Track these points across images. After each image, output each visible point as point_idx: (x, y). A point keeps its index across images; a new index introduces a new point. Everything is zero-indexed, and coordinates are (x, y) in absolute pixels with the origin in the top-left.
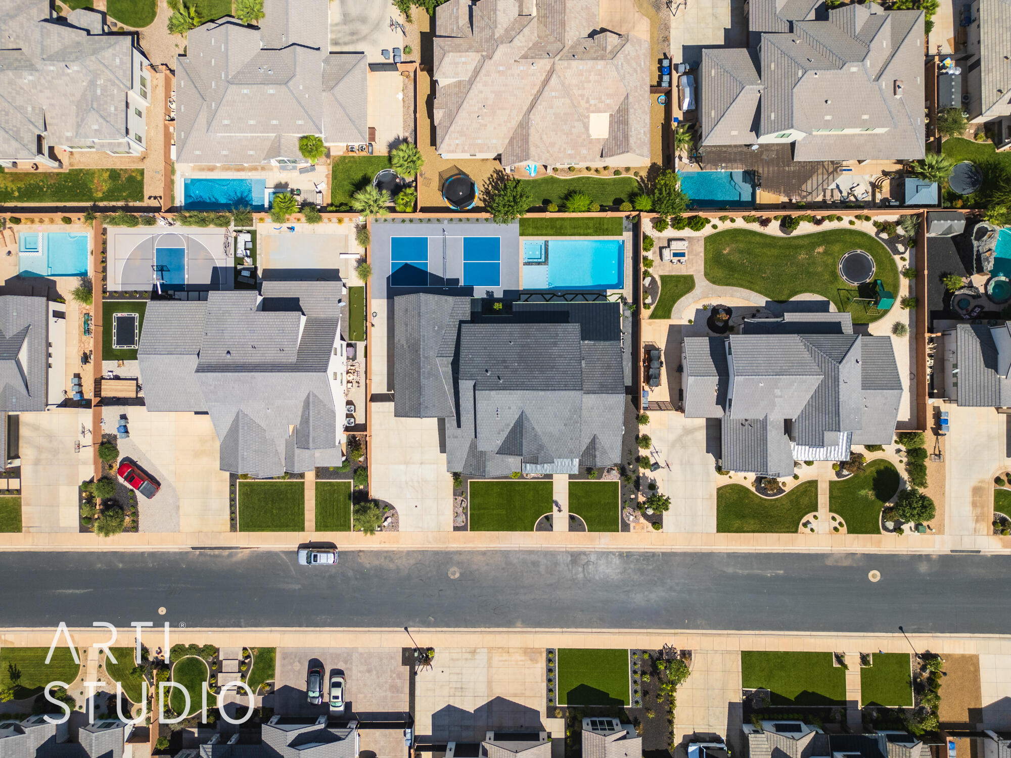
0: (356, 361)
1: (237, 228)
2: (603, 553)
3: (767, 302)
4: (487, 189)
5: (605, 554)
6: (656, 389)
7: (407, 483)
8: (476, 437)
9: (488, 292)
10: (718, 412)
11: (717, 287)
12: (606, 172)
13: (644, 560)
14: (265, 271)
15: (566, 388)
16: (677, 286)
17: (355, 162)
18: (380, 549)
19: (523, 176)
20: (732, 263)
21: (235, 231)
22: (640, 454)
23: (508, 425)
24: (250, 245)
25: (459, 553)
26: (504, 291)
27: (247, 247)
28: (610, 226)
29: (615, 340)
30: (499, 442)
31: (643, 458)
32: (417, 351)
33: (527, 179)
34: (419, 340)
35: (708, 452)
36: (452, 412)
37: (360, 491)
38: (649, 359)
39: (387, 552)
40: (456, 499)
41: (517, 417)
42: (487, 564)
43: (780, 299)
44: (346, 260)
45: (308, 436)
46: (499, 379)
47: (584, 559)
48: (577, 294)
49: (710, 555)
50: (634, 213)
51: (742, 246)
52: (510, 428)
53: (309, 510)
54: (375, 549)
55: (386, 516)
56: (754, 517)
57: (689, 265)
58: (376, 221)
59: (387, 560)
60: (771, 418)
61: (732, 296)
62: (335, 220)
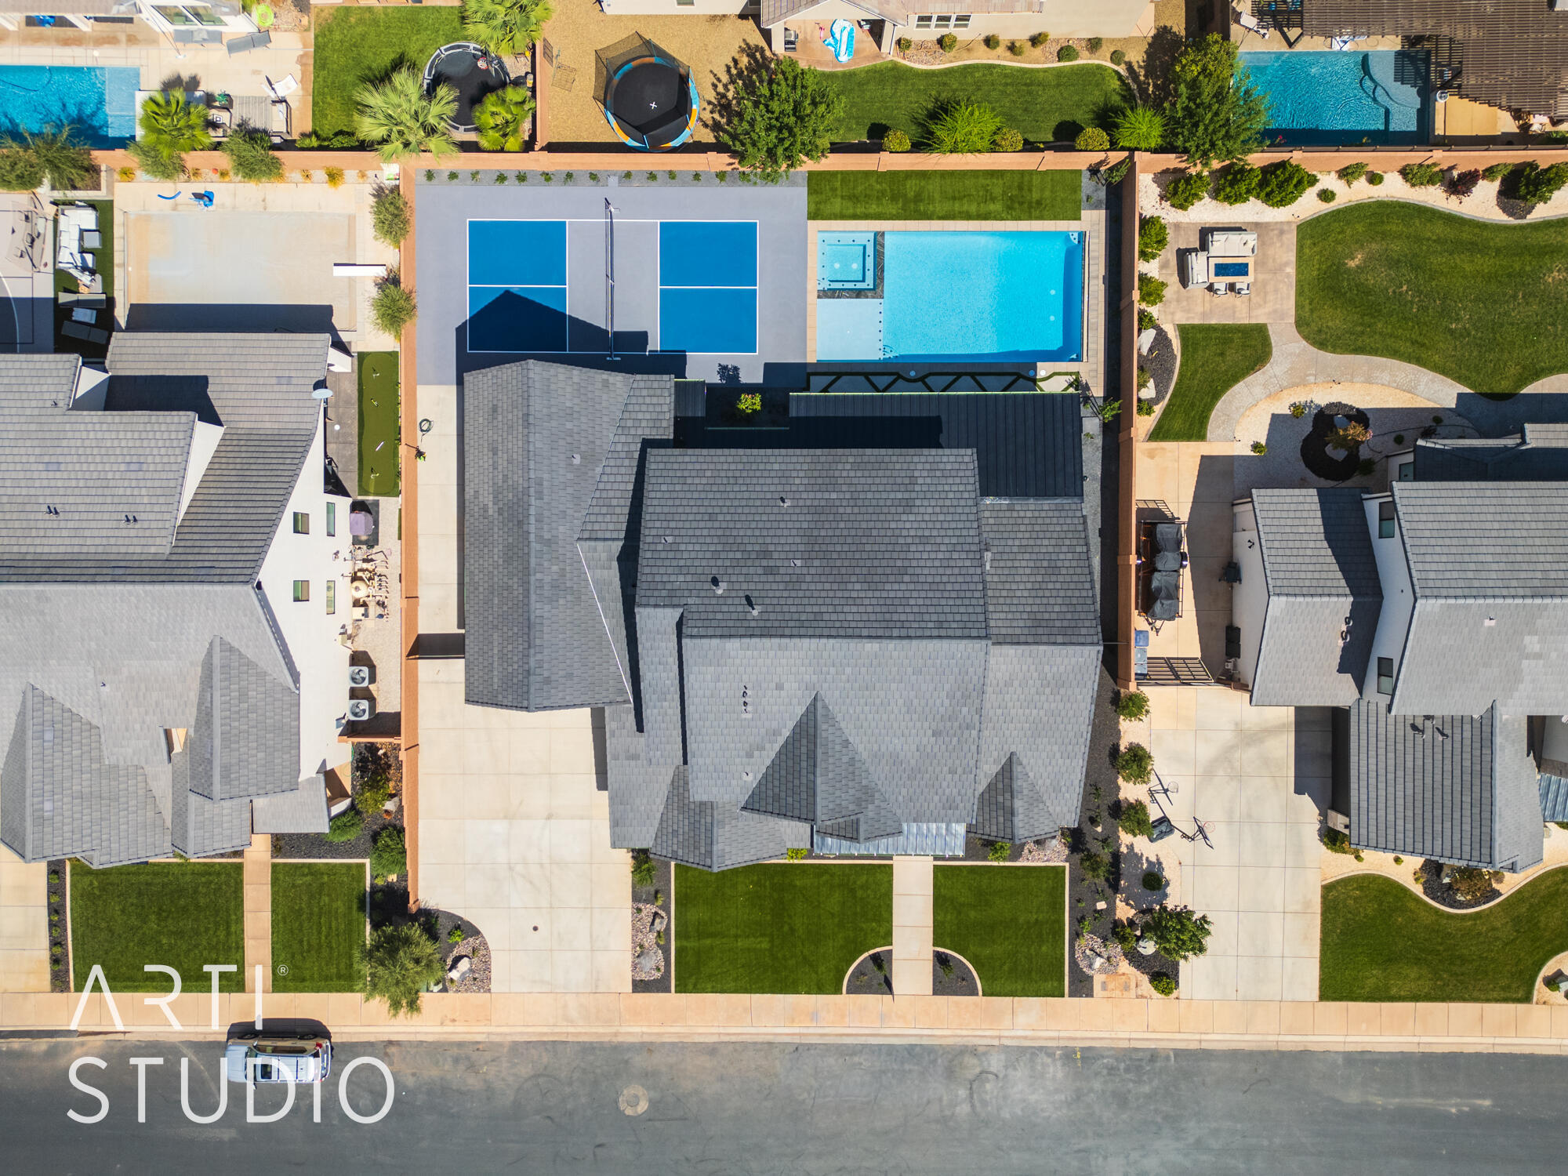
0: (376, 549)
1: (58, 195)
2: (1022, 1050)
3: (1460, 396)
4: (724, 96)
5: (1026, 1055)
6: (1167, 626)
7: (511, 869)
8: (685, 762)
9: (723, 369)
10: (1341, 692)
11: (1330, 356)
12: (1037, 52)
13: (1127, 1070)
14: (134, 308)
15: (941, 631)
16: (1222, 354)
17: (375, 22)
18: (442, 1038)
19: (819, 62)
20: (1368, 293)
21: (55, 203)
22: (1122, 796)
23: (776, 733)
24: (94, 241)
25: (648, 1048)
26: (767, 365)
27: (87, 245)
28: (1047, 194)
29: (1067, 495)
30: (751, 777)
31: (1131, 806)
32: (520, 523)
33: (827, 70)
34: (526, 492)
35: (1299, 790)
36: (623, 691)
37: (389, 889)
38: (1151, 548)
39: (460, 1045)
40: (639, 910)
41: (800, 710)
42: (721, 1079)
43: (1497, 390)
44: (351, 280)
45: (210, 762)
46: (750, 603)
47: (972, 1066)
48: (959, 375)
49: (1301, 1058)
50: (1116, 157)
51: (1396, 247)
52: (781, 740)
53: (254, 938)
54: (430, 1038)
55: (455, 953)
56: (1418, 961)
57: (1255, 299)
58: (430, 175)
59: (462, 1067)
60: (1504, 715)
61: (1369, 381)
62: (320, 175)
